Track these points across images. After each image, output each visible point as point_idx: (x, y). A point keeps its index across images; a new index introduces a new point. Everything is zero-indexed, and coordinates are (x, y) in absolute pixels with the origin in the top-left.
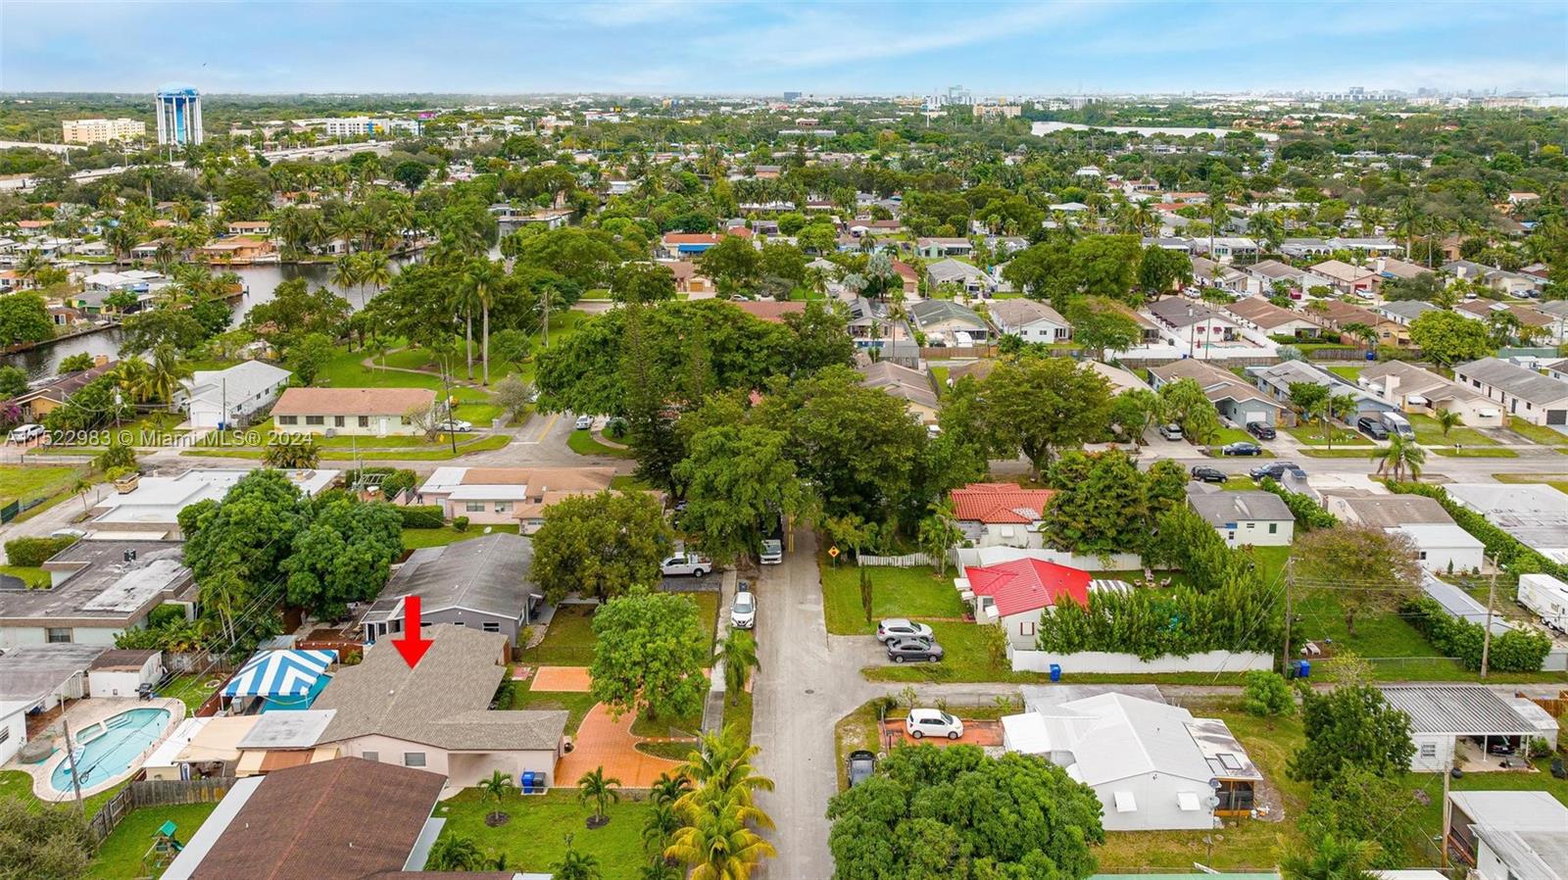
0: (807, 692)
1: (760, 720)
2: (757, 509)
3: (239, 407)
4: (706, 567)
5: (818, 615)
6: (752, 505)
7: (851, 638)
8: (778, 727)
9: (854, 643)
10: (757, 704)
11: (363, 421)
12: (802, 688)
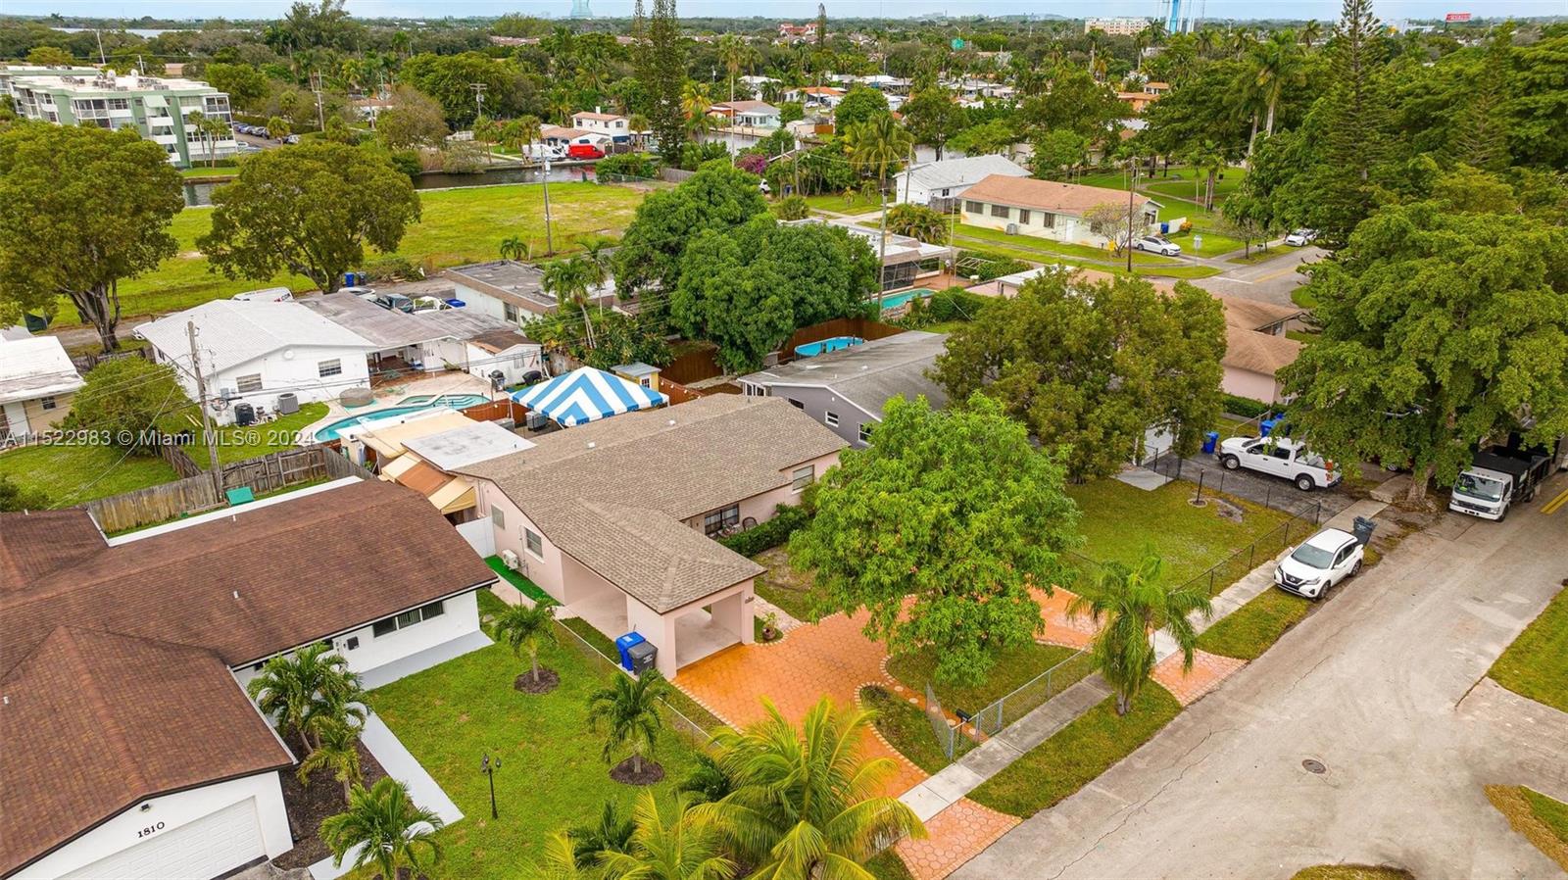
0: (1308, 764)
1: (1140, 765)
2: (1431, 375)
3: (946, 192)
4: (1321, 478)
5: (1497, 635)
6: (1422, 366)
7: (1541, 710)
8: (1162, 799)
9: (1539, 722)
10: (1171, 733)
11: (1049, 221)
12: (1306, 752)
